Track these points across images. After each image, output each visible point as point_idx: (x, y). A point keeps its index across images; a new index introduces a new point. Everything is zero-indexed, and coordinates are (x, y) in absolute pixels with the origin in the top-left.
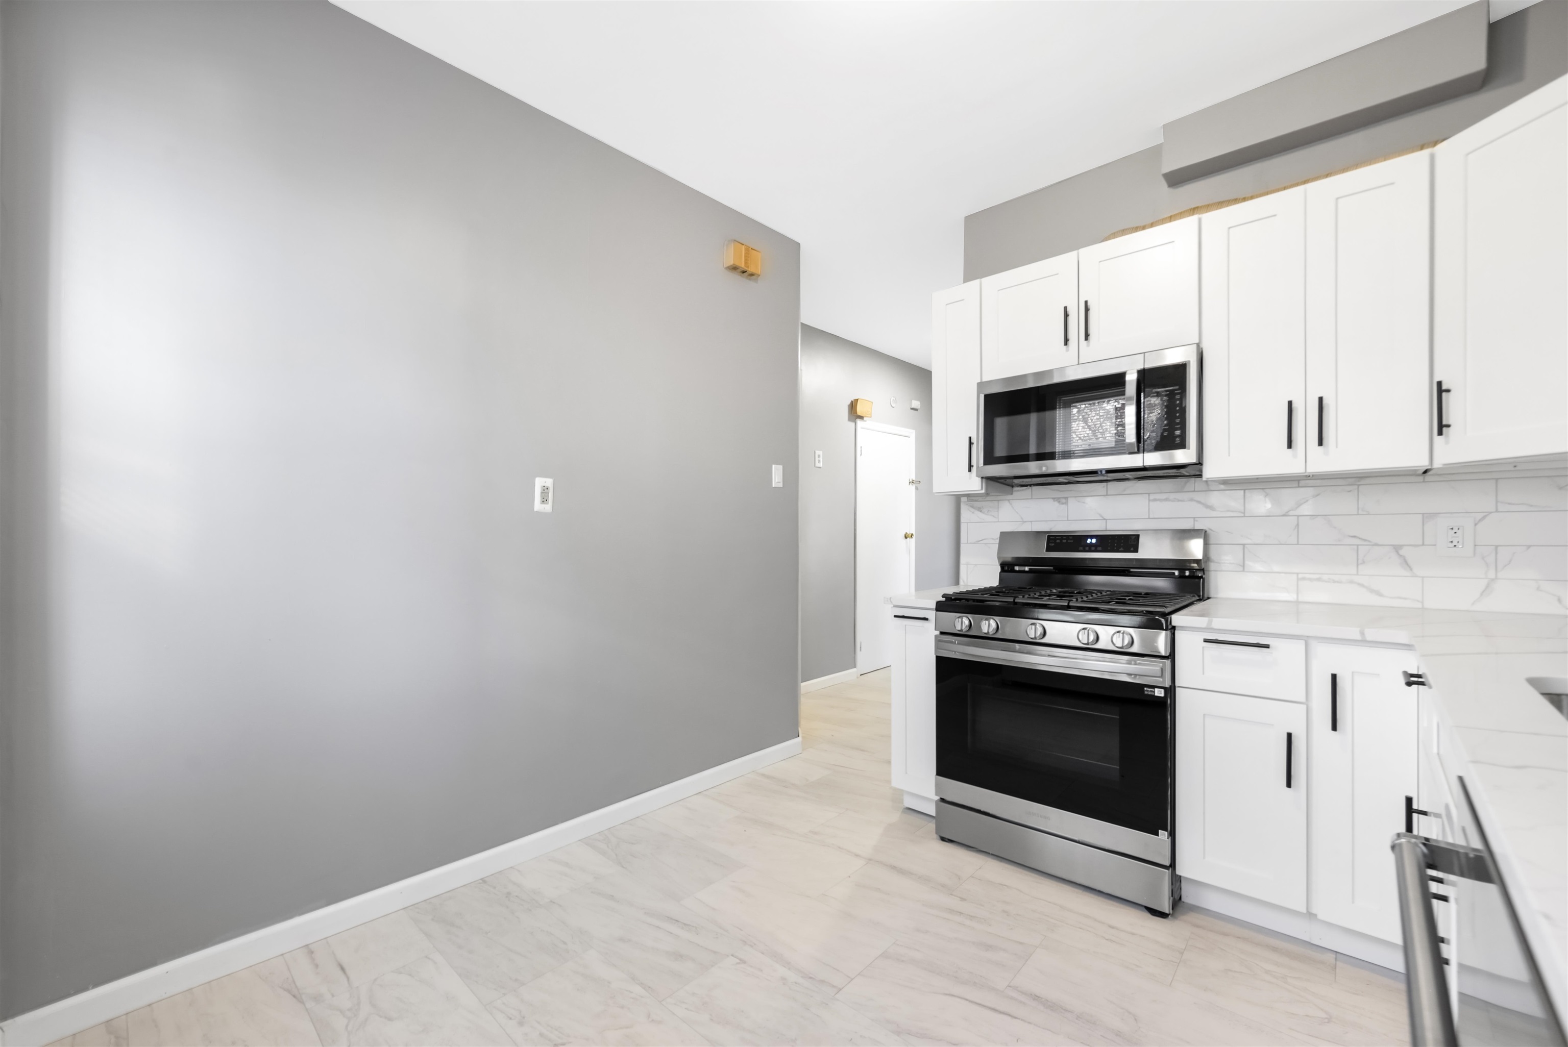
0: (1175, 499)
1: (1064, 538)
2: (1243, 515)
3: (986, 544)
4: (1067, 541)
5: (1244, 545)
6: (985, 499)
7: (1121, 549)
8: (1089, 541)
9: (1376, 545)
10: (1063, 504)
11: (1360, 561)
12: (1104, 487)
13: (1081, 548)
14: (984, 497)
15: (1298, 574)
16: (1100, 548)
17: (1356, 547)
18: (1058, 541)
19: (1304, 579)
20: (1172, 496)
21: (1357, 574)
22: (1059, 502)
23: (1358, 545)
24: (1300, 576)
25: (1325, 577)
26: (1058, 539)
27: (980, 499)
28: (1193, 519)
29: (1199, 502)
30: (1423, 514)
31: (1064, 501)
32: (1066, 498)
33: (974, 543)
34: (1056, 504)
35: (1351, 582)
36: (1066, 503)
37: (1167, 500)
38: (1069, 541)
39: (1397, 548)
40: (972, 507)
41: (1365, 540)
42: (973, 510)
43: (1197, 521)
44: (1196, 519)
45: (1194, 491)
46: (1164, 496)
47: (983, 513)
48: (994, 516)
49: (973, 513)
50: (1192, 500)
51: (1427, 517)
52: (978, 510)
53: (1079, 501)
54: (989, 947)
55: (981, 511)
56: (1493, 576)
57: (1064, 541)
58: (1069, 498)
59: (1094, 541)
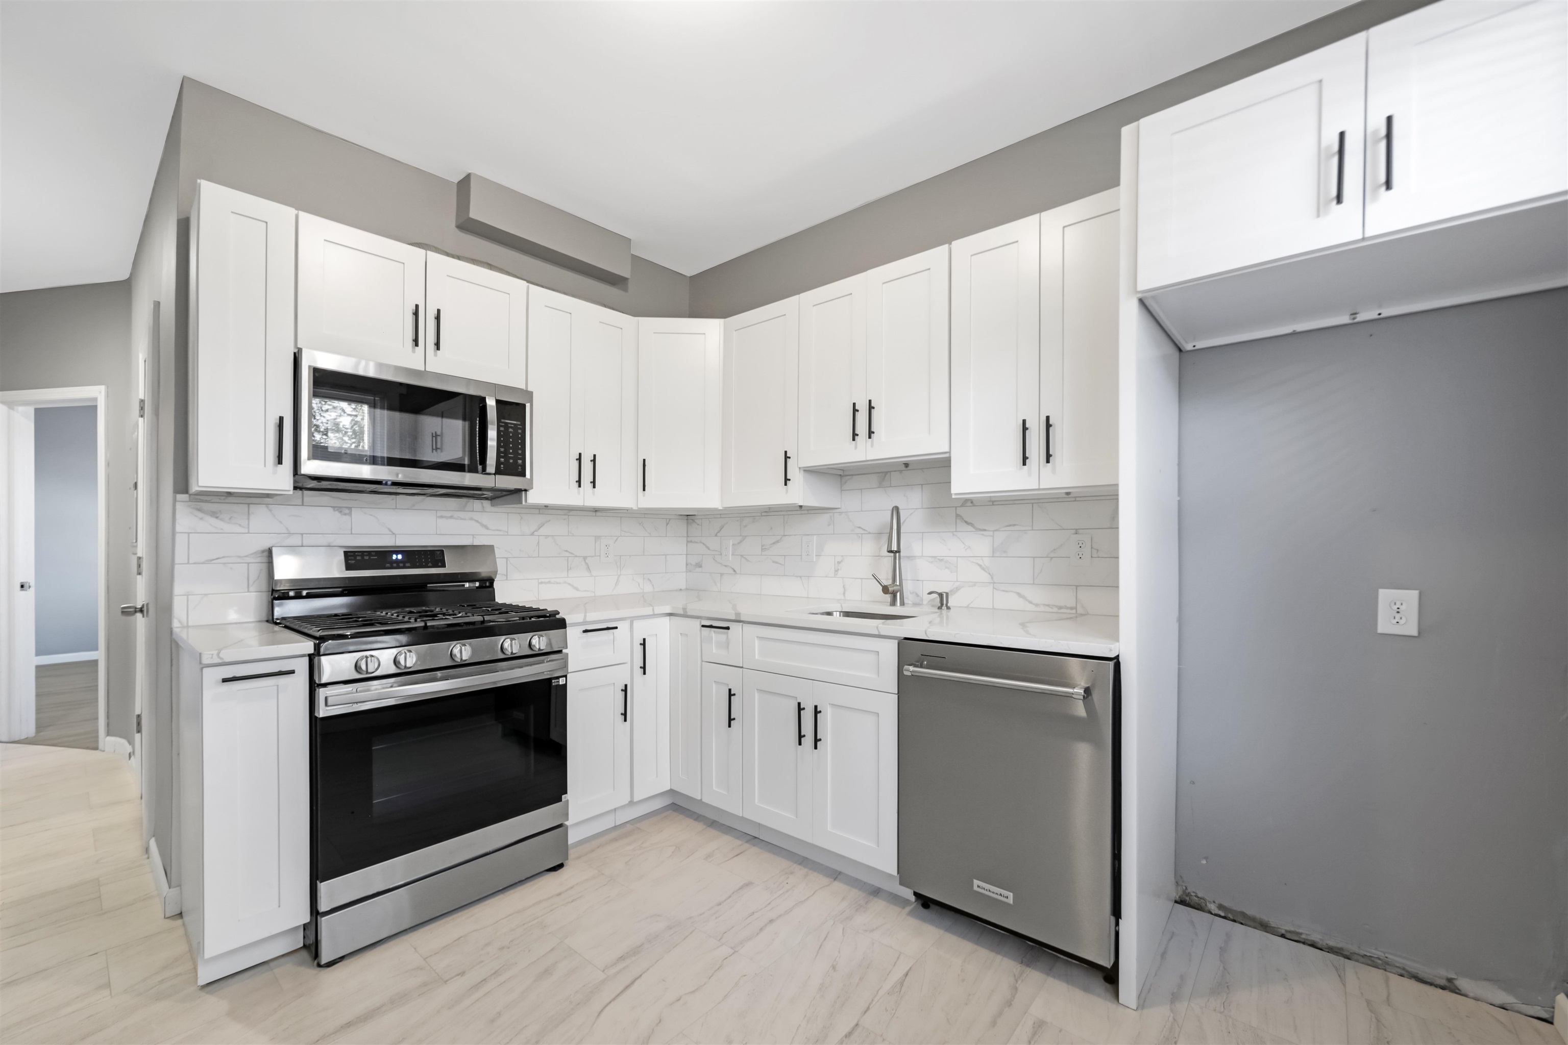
0: (458, 517)
1: (365, 554)
2: (507, 534)
3: (224, 564)
4: (369, 558)
5: (507, 558)
6: (224, 499)
7: (430, 564)
8: (394, 557)
9: (576, 556)
10: (345, 514)
11: (569, 568)
12: (393, 499)
13: (388, 565)
14: (224, 497)
15: (538, 579)
16: (408, 565)
17: (567, 558)
18: (359, 558)
19: (542, 583)
20: (457, 514)
21: (568, 577)
22: (341, 512)
23: (568, 557)
24: (540, 581)
25: (552, 580)
26: (359, 556)
27: (215, 499)
28: (472, 536)
29: (477, 521)
30: (595, 536)
31: (347, 511)
32: (350, 508)
33: (203, 563)
34: (337, 514)
35: (565, 582)
36: (350, 514)
37: (451, 517)
38: (372, 558)
39: (585, 558)
40: (200, 510)
41: (571, 553)
42: (200, 515)
43: (475, 538)
44: (474, 536)
45: (473, 511)
46: (449, 514)
47: (222, 520)
48: (240, 525)
49: (201, 519)
50: (471, 519)
51: (597, 538)
52: (211, 516)
53: (365, 513)
54: (547, 972)
55: (217, 518)
56: (619, 574)
57: (366, 558)
58: (353, 509)
59: (400, 557)
